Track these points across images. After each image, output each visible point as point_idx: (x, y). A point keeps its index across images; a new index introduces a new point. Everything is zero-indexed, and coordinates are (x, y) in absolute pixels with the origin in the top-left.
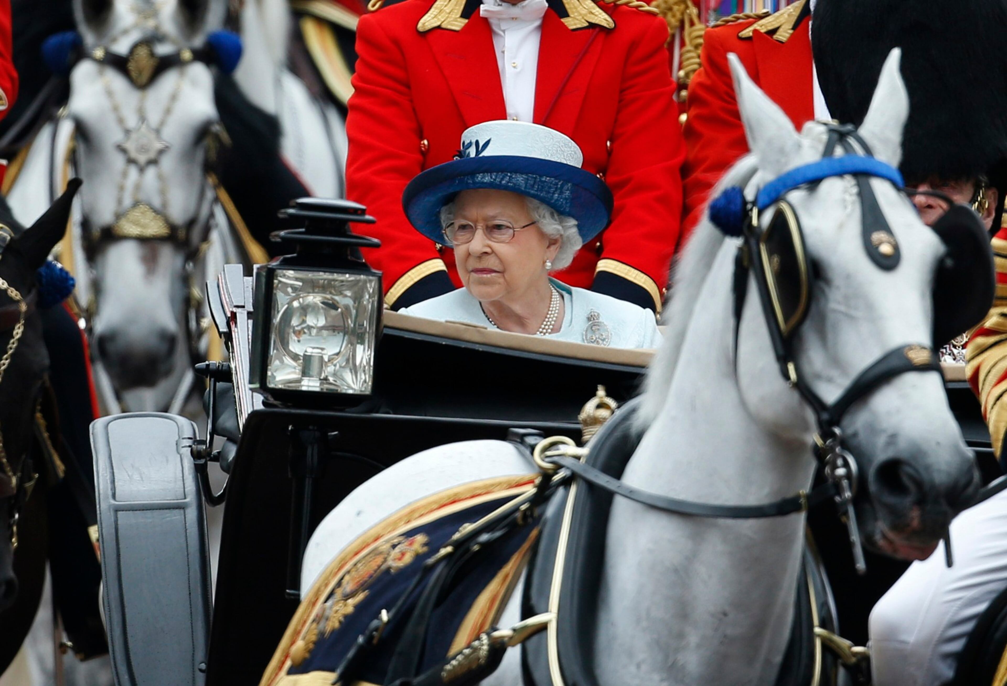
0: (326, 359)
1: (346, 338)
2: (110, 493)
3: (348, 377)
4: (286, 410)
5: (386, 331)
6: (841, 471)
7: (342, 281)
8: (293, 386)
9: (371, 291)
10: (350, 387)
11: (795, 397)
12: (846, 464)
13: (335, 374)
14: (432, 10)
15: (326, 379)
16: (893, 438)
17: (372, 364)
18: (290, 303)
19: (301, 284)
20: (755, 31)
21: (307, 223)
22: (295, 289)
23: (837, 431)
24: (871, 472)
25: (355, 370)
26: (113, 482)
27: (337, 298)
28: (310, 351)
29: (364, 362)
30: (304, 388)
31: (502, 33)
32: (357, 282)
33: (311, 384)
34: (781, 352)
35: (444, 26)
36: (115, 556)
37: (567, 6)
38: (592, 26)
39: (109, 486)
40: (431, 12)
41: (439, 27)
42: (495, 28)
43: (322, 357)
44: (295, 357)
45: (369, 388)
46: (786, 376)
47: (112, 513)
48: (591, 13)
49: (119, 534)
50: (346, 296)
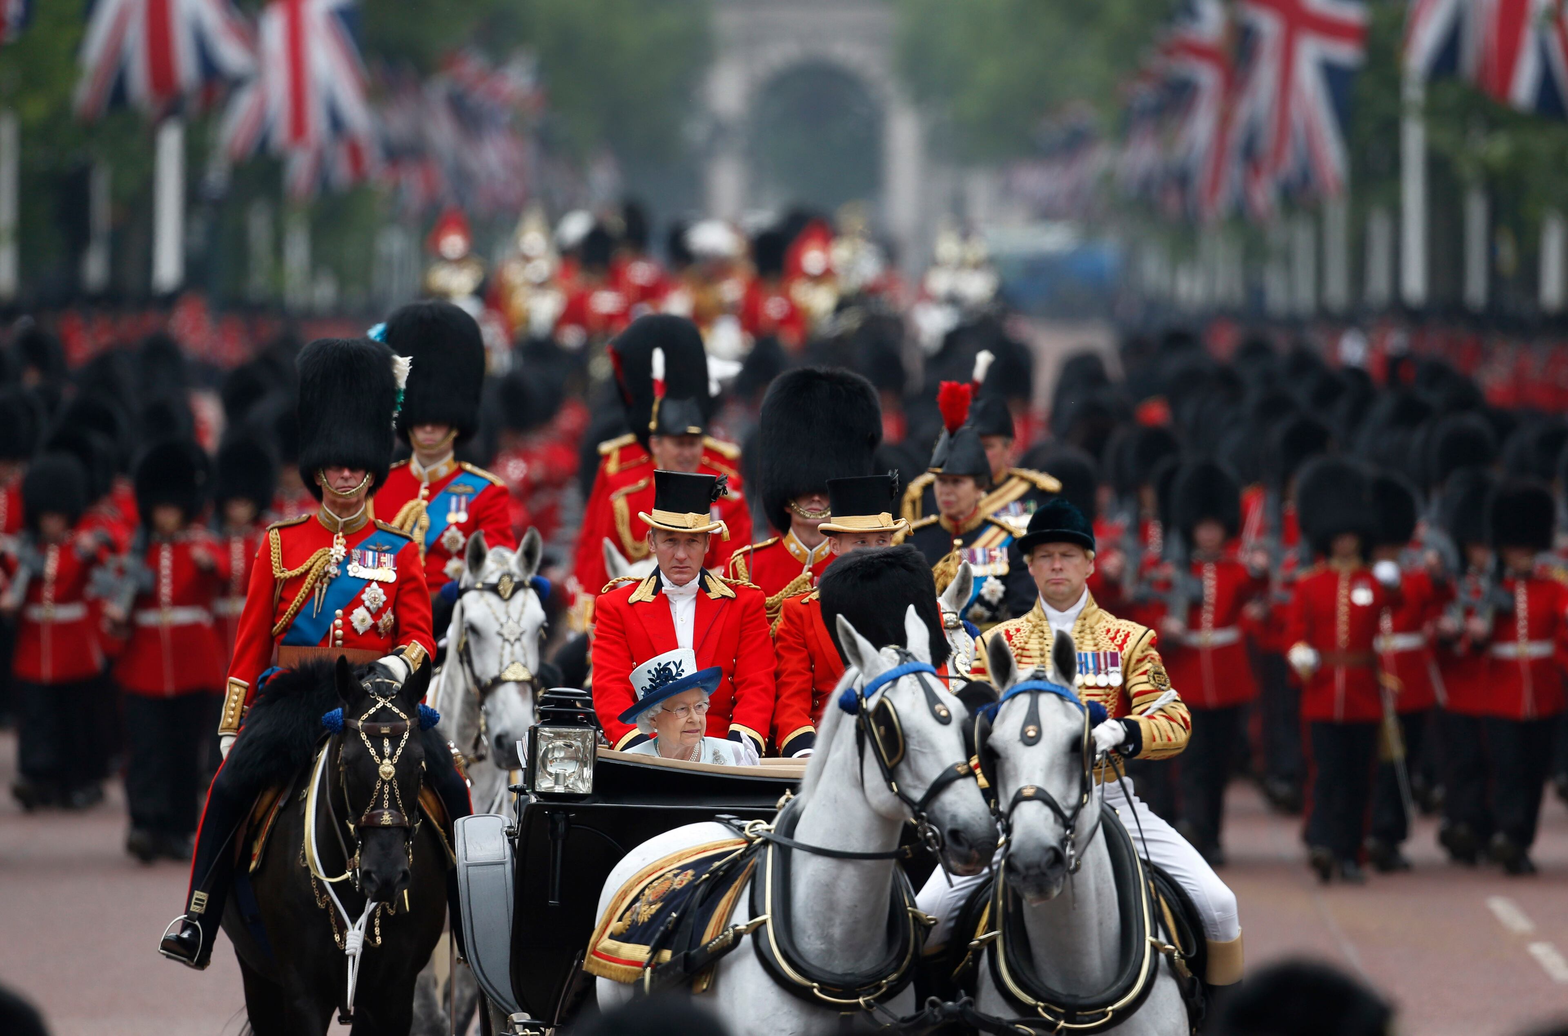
0: (567, 775)
1: (578, 764)
2: (464, 857)
3: (580, 784)
4: (546, 803)
5: (600, 759)
6: (930, 834)
7: (575, 733)
8: (550, 790)
9: (590, 737)
10: (581, 790)
11: (897, 799)
12: (932, 830)
13: (573, 784)
14: (636, 591)
15: (567, 786)
16: (954, 817)
17: (592, 777)
18: (547, 746)
19: (553, 735)
20: (810, 599)
21: (555, 702)
22: (549, 738)
23: (924, 814)
24: (946, 834)
25: (583, 781)
26: (466, 851)
27: (573, 742)
28: (559, 771)
29: (588, 777)
30: (556, 791)
31: (674, 602)
32: (584, 732)
33: (560, 789)
34: (888, 776)
35: (642, 600)
36: (467, 891)
37: (710, 586)
38: (724, 597)
39: (464, 853)
40: (635, 592)
41: (640, 601)
42: (671, 600)
43: (565, 774)
44: (551, 774)
45: (591, 790)
46: (892, 790)
47: (465, 868)
48: (723, 590)
49: (469, 879)
50: (578, 741)
